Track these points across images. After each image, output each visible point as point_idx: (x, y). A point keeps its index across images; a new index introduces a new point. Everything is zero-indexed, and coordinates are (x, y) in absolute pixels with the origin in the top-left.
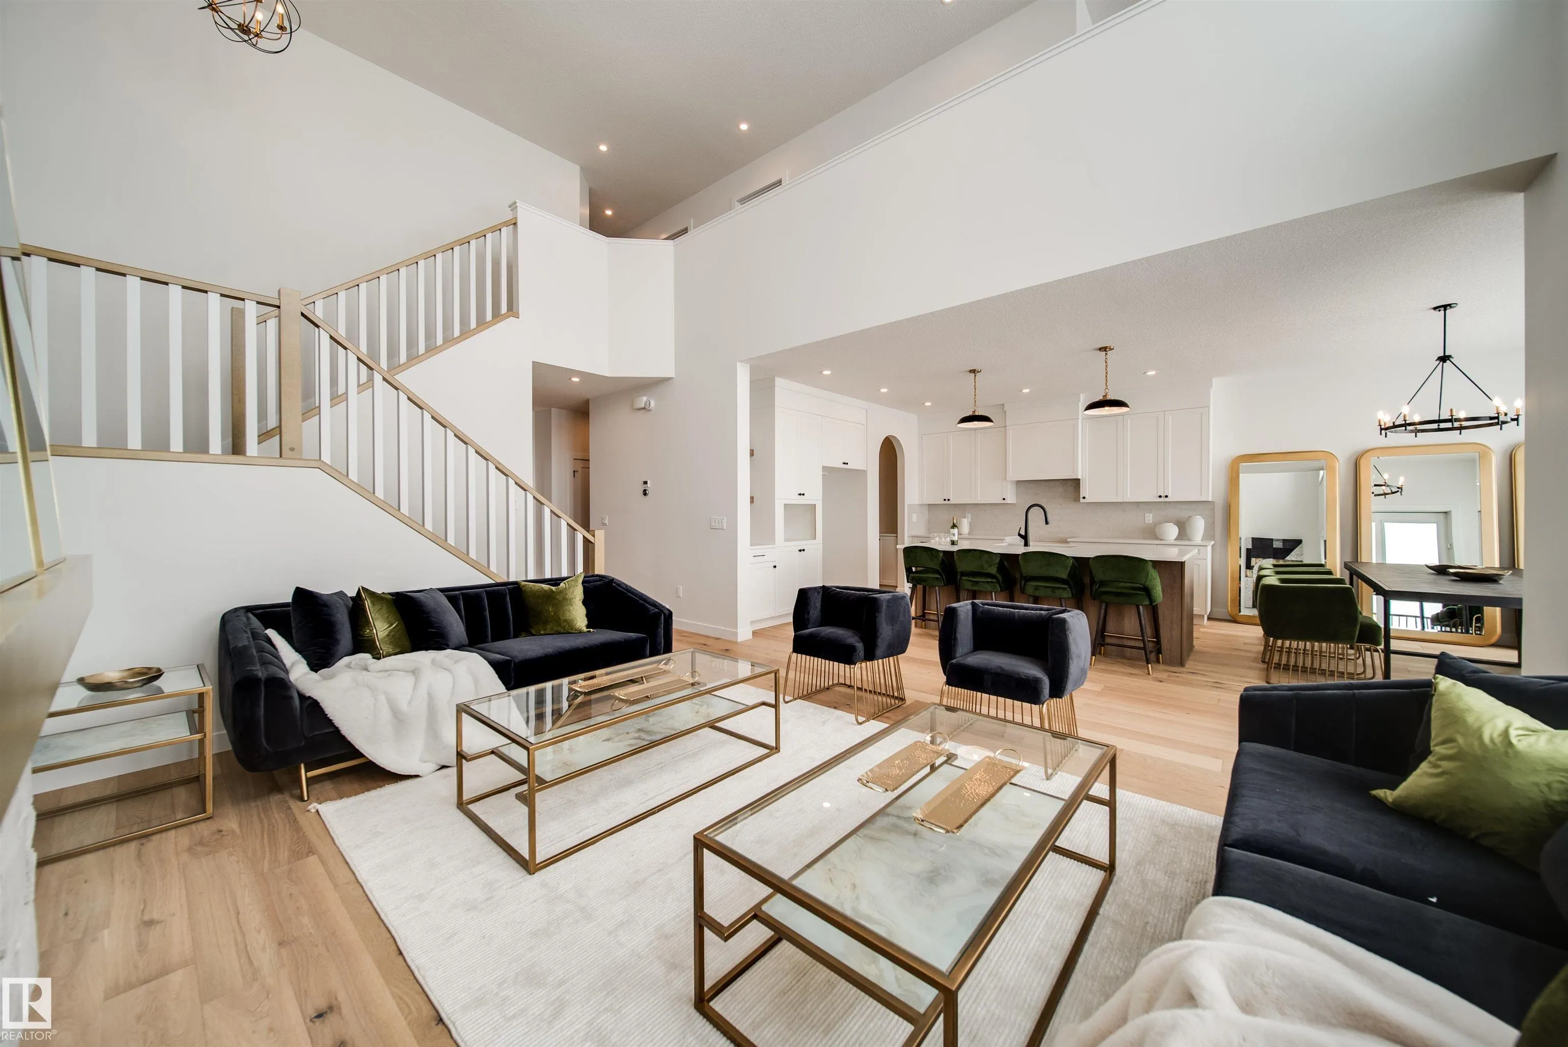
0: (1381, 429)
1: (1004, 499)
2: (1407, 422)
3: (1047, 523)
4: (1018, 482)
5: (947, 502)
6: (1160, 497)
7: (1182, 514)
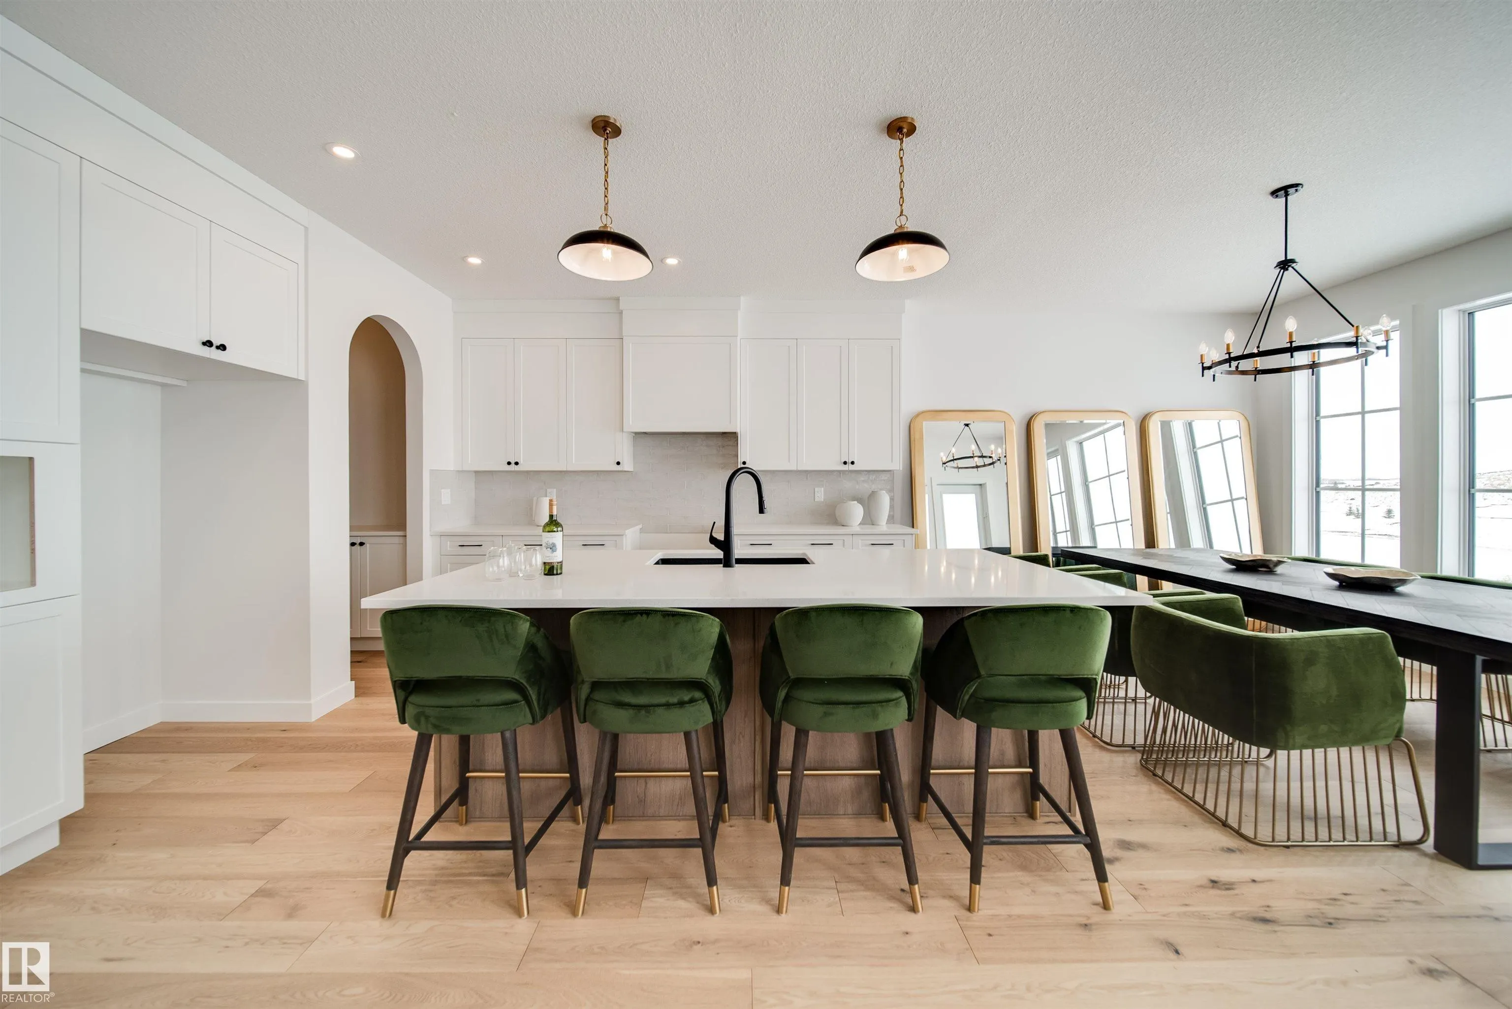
0: (1204, 368)
1: (618, 463)
2: (1232, 355)
3: (761, 511)
4: (636, 433)
5: (513, 467)
6: (845, 463)
7: (864, 487)
